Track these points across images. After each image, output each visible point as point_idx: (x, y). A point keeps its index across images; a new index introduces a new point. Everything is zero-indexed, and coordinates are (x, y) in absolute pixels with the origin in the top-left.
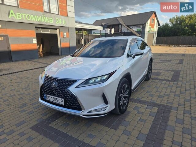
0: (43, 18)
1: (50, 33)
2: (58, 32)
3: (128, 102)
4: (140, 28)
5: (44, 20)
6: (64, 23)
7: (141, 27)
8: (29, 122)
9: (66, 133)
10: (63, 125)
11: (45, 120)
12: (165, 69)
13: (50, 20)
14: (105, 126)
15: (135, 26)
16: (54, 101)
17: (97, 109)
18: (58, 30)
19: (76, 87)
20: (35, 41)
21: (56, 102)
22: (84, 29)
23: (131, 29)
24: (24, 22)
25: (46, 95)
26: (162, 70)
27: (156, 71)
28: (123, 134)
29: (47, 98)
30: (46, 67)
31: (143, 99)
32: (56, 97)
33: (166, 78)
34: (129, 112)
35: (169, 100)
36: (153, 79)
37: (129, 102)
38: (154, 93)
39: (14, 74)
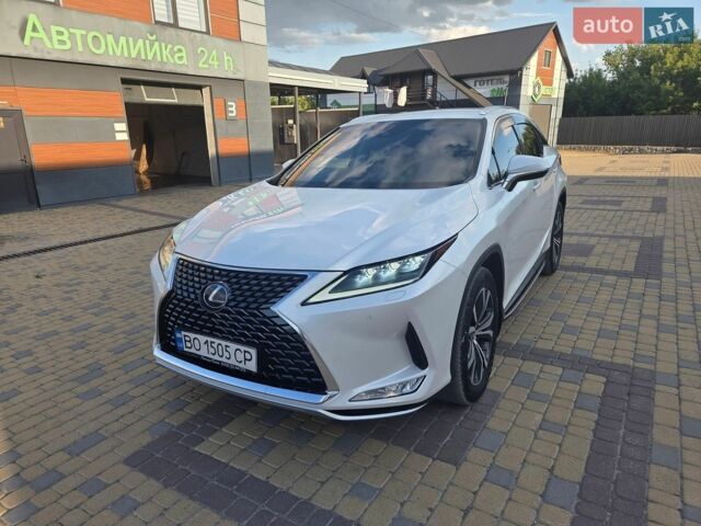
0: (152, 45)
1: (175, 101)
2: (205, 99)
3: (492, 358)
4: (503, 86)
5: (155, 54)
6: (229, 67)
7: (504, 82)
8: (117, 436)
9: (264, 479)
10: (250, 447)
11: (178, 428)
12: (605, 231)
13: (177, 55)
14: (412, 449)
15: (484, 79)
16: (216, 357)
17: (383, 388)
18: (206, 91)
19: (304, 303)
20: (121, 131)
21: (224, 359)
22: (299, 87)
23: (469, 87)
24: (80, 60)
25: (183, 333)
26: (592, 235)
27: (574, 240)
28: (485, 480)
29: (188, 344)
30: (176, 225)
31: (541, 345)
32: (224, 343)
33: (616, 266)
34: (497, 396)
35: (640, 346)
36: (567, 269)
37: (496, 357)
38: (580, 323)
39: (49, 254)
